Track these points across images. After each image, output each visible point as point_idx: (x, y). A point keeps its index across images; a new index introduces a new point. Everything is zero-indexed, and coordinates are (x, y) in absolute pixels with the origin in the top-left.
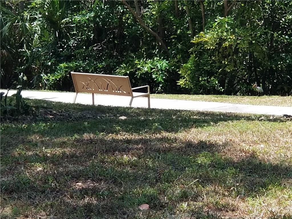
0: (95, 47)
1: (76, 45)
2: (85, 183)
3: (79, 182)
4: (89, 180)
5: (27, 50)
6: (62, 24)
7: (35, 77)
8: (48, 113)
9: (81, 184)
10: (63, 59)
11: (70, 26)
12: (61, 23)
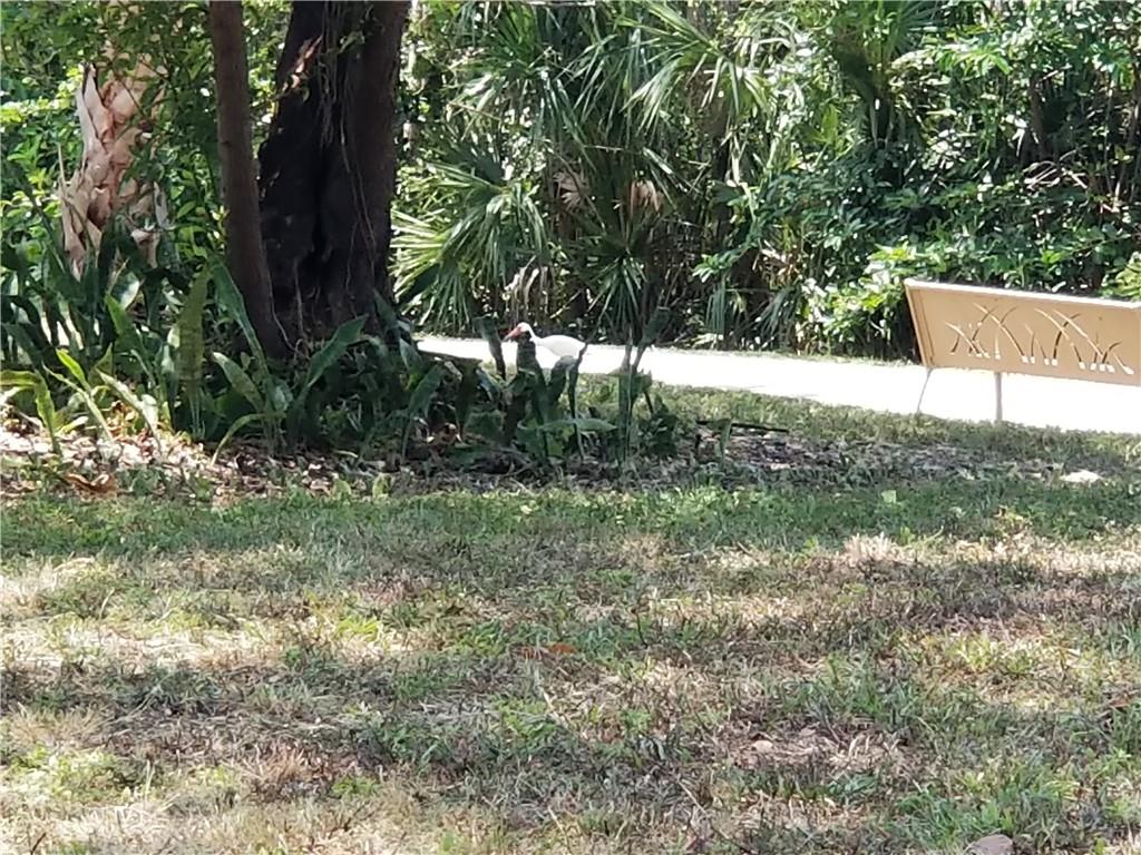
0: (1031, 175)
1: (949, 165)
2: (787, 742)
3: (763, 738)
4: (806, 732)
5: (744, 185)
6: (897, 74)
7: (777, 300)
8: (765, 452)
9: (771, 745)
10: (895, 223)
11: (928, 83)
12: (888, 71)
